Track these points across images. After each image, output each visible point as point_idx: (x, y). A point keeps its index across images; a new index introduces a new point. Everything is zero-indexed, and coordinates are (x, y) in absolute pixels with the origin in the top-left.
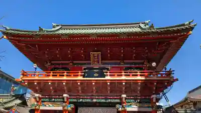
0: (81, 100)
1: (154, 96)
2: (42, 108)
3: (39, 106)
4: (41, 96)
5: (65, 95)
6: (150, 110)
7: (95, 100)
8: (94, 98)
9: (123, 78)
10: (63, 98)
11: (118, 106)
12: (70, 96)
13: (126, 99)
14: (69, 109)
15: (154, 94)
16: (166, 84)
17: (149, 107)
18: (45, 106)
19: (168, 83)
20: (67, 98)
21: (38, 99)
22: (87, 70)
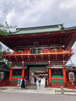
0: (30, 64)
1: (64, 61)
2: (13, 68)
3: (12, 67)
4: (12, 63)
5: (23, 62)
7: (36, 64)
8: (36, 63)
9: (49, 53)
10: (22, 63)
11: (47, 66)
12: (25, 62)
13: (50, 63)
14: (25, 68)
16: (69, 55)
19: (70, 55)
20: (24, 63)
22: (32, 50)
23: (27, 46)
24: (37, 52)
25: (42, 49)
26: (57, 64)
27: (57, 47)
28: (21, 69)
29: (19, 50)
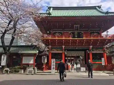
0: (70, 48)
1: (105, 46)
2: (52, 52)
6: (102, 52)
7: (77, 48)
9: (92, 38)
10: (62, 47)
11: (88, 51)
12: (65, 46)
13: (92, 47)
15: (105, 45)
17: (102, 51)
18: (53, 51)
19: (113, 40)
21: (50, 48)
22: (71, 34)
23: (65, 29)
24: (76, 36)
25: (82, 33)
26: (98, 49)
27: (98, 31)
28: (61, 53)
29: (56, 33)
